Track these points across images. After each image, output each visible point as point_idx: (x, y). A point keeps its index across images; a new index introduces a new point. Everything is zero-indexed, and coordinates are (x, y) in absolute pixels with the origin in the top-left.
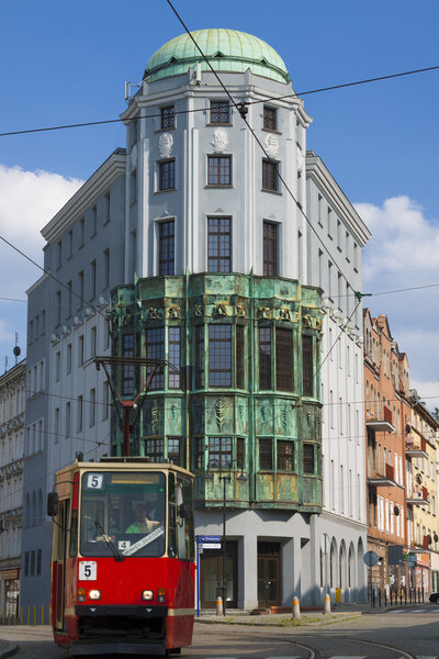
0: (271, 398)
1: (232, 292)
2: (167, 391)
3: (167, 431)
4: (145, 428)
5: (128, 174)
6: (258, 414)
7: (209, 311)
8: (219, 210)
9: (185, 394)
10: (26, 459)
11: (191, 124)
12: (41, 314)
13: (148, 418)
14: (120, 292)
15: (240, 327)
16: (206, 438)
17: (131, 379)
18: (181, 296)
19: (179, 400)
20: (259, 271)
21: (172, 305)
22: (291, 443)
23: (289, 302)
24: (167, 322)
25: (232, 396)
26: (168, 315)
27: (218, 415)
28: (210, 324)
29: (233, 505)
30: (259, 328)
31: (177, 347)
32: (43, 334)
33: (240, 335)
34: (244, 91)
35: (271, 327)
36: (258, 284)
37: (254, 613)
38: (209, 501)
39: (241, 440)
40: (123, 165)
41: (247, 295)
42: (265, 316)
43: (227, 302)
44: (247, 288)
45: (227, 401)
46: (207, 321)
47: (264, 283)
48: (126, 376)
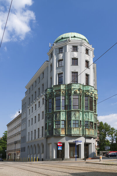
0: (88, 112)
1: (79, 88)
2: (61, 110)
3: (61, 119)
4: (55, 118)
5: (49, 66)
6: (85, 116)
7: (73, 92)
8: (75, 70)
9: (66, 111)
10: (22, 131)
11: (68, 51)
12: (25, 103)
13: (56, 116)
14: (48, 90)
15: (81, 96)
16: (72, 120)
17: (51, 109)
18: (65, 89)
19: (65, 112)
20: (85, 84)
21: (63, 91)
22: (92, 122)
23: (92, 91)
24: (61, 95)
25: (79, 111)
26: (61, 93)
27: (75, 115)
28: (73, 95)
29: (79, 135)
30: (85, 97)
31: (64, 101)
32: (26, 107)
33: (80, 98)
34: (81, 44)
35: (88, 96)
36: (85, 87)
37: (83, 159)
38: (73, 134)
39: (81, 121)
40: (48, 64)
41: (82, 89)
42: (87, 94)
43: (78, 90)
44: (82, 88)
45: (77, 112)
46: (72, 94)
47: (86, 87)
48: (49, 108)
